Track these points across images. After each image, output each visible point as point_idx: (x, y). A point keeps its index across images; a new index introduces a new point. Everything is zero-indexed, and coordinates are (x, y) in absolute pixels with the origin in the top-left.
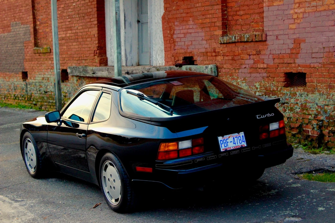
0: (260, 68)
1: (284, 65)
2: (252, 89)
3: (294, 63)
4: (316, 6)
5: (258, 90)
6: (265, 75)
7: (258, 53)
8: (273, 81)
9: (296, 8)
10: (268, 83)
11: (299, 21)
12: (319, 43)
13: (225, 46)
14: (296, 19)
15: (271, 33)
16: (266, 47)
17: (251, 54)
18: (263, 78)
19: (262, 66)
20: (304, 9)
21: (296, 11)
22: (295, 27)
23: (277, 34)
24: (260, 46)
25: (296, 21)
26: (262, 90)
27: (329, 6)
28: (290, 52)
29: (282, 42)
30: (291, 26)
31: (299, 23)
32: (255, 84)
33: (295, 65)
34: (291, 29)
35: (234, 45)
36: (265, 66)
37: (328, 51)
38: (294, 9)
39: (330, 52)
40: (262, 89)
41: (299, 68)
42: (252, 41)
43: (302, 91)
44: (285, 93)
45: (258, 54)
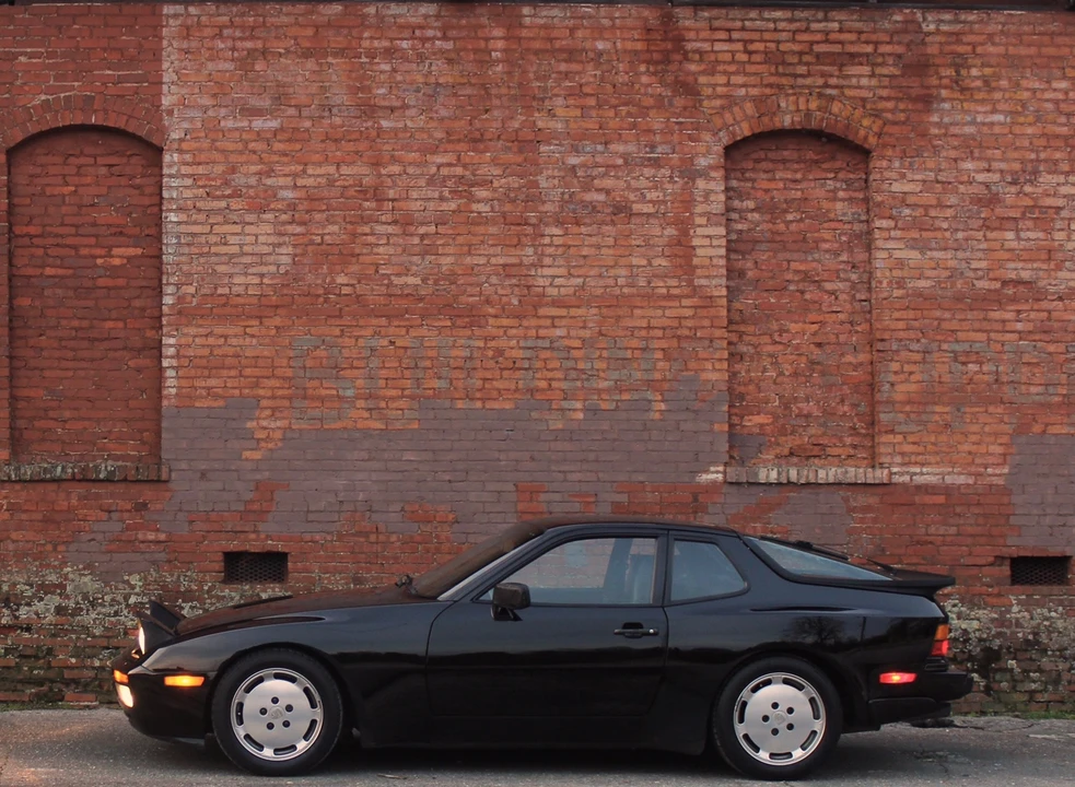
0: (143, 542)
1: (223, 535)
2: (116, 588)
3: (254, 532)
4: (321, 420)
5: (137, 590)
6: (163, 556)
7: (142, 507)
8: (188, 570)
9: (264, 419)
10: (172, 575)
11: (270, 446)
12: (328, 491)
13: (18, 487)
14: (262, 439)
15: (184, 465)
16: (168, 494)
17: (114, 508)
18: (154, 563)
19: (151, 536)
20: (287, 422)
21: (265, 423)
22: (259, 457)
23: (203, 467)
24: (147, 493)
25: (263, 444)
26: (149, 590)
27: (355, 422)
28: (242, 509)
29: (219, 485)
30: (247, 454)
31: (271, 450)
32: (126, 578)
33: (258, 536)
34: (247, 460)
35: (53, 486)
36: (162, 537)
37: (352, 508)
38: (258, 419)
39: (355, 511)
40: (151, 587)
41: (270, 542)
42: (125, 480)
43: (277, 589)
44: (224, 597)
45: (136, 511)
